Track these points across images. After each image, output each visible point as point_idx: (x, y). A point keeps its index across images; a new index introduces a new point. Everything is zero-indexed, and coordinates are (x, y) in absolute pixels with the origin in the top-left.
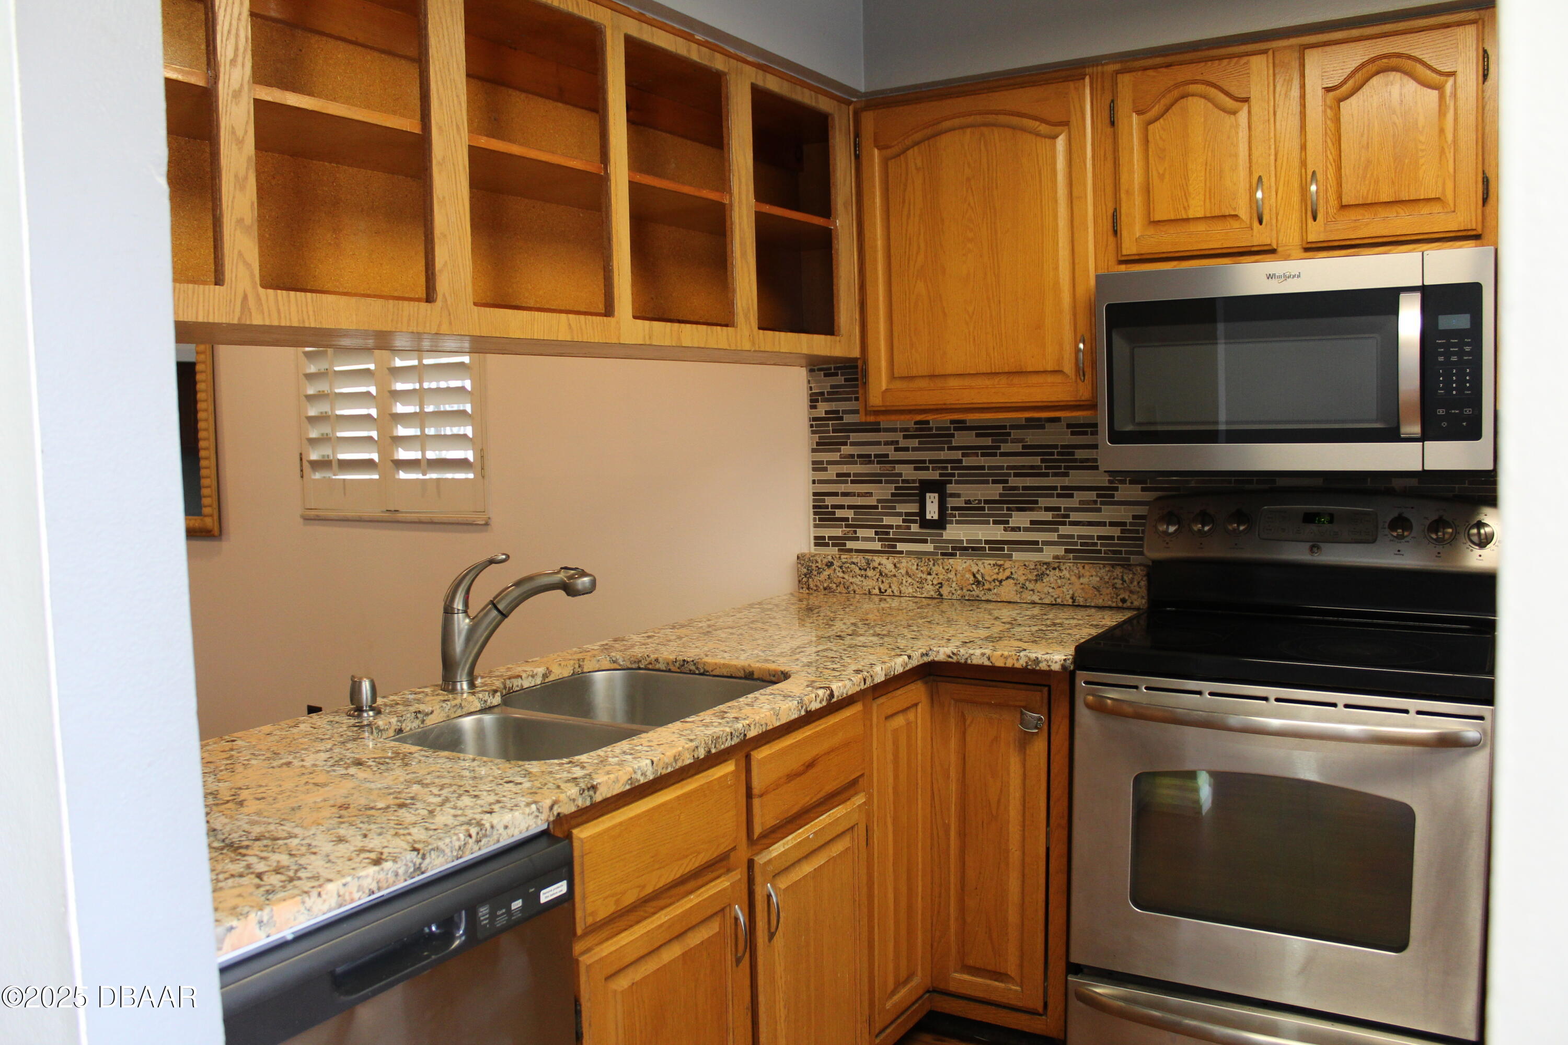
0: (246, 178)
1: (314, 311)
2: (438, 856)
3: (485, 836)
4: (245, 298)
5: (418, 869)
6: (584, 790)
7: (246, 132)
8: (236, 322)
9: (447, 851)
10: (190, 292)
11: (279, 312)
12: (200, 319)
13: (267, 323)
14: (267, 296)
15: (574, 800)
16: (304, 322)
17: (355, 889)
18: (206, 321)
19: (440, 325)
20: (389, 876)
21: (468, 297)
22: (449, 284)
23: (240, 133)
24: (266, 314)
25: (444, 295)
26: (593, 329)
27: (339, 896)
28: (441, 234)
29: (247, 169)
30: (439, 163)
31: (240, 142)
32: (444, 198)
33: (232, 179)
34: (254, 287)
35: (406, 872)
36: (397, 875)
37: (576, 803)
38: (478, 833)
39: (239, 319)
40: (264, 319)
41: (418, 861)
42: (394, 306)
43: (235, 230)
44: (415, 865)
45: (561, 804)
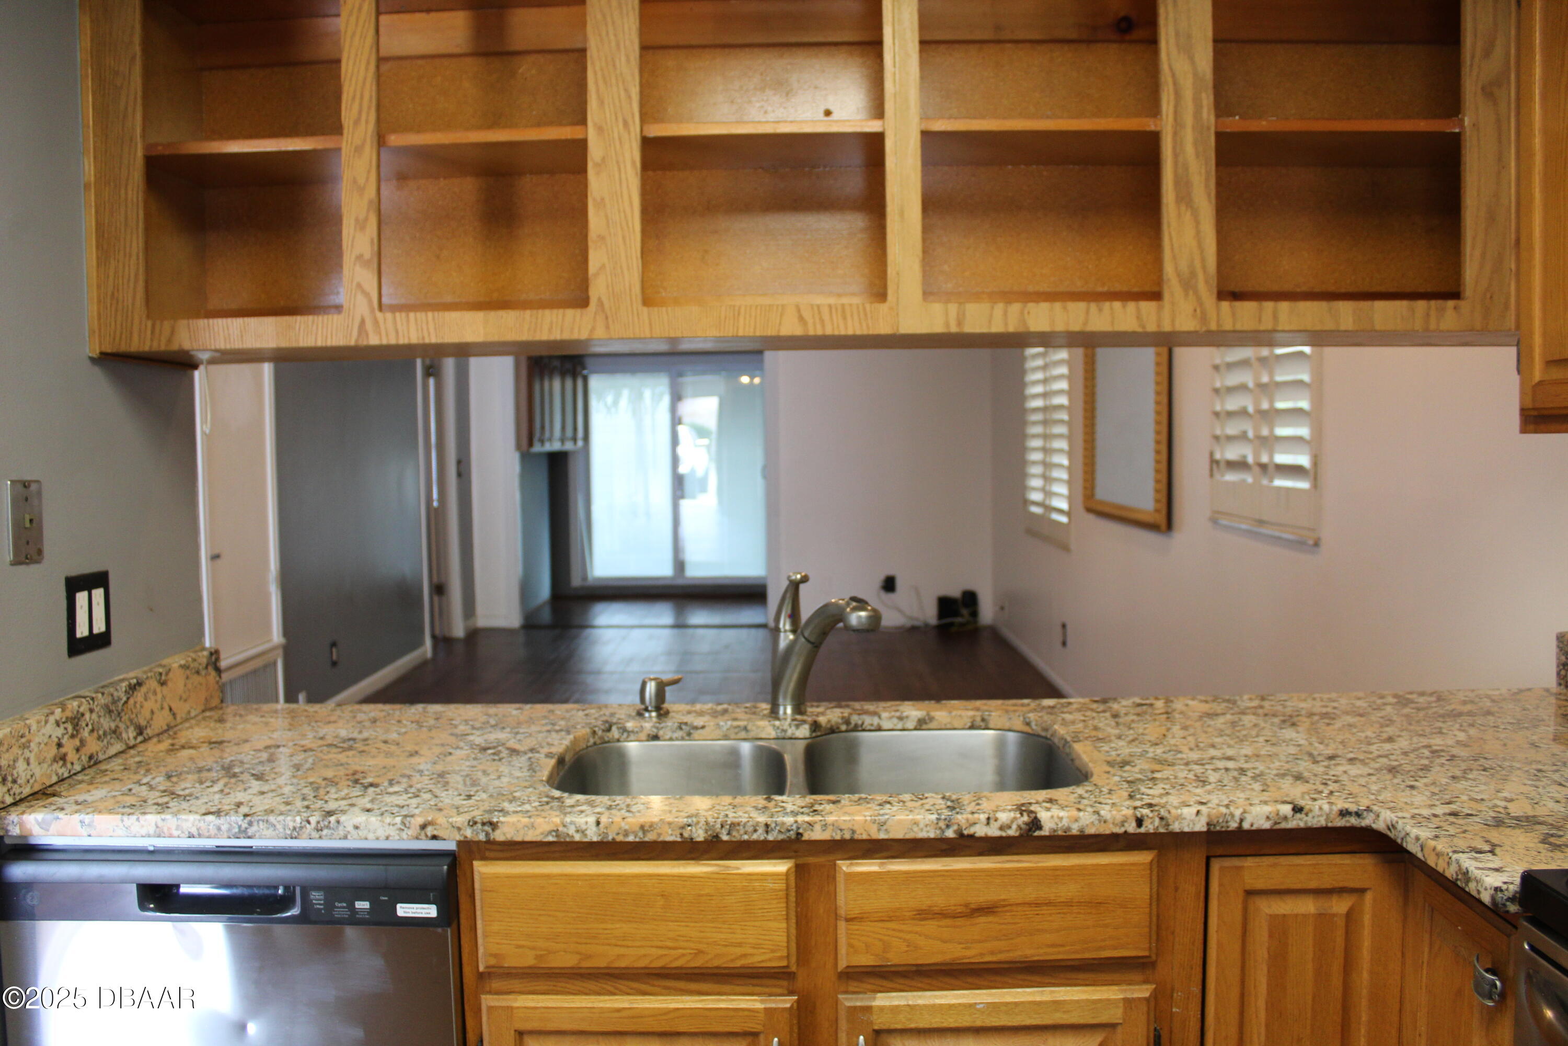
0: (366, 219)
1: (435, 329)
2: (268, 829)
3: (328, 827)
4: (363, 322)
5: (243, 833)
6: (475, 823)
7: (367, 179)
8: (352, 343)
9: (279, 826)
10: (310, 323)
11: (397, 332)
12: (320, 343)
13: (385, 342)
14: (385, 320)
15: (459, 829)
16: (423, 338)
17: (174, 827)
18: (324, 345)
19: (593, 329)
20: (211, 827)
21: (634, 297)
22: (608, 287)
23: (361, 181)
24: (383, 333)
25: (599, 299)
26: (845, 318)
27: (157, 827)
28: (599, 236)
29: (368, 211)
30: (597, 165)
31: (361, 190)
32: (603, 199)
33: (353, 222)
34: (372, 311)
35: (229, 830)
36: (219, 829)
37: (462, 832)
38: (318, 822)
39: (357, 341)
40: (381, 339)
41: (244, 825)
42: (531, 316)
43: (355, 264)
44: (240, 827)
45: (437, 827)
